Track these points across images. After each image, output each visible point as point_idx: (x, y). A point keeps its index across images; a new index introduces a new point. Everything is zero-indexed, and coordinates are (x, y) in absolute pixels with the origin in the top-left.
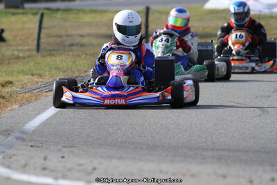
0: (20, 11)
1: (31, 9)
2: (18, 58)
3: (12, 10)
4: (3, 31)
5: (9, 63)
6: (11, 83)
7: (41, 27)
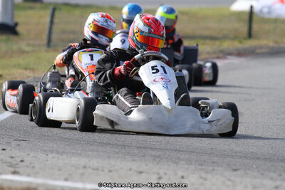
0: (38, 5)
1: (50, 4)
2: (22, 52)
4: (16, 24)
5: (11, 57)
7: (52, 22)
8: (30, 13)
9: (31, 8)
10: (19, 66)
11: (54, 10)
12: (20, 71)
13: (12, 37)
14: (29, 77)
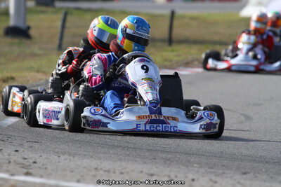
0: (50, 9)
1: (62, 8)
3: (43, 8)
4: (29, 28)
6: (12, 78)
7: (63, 26)
8: (42, 16)
9: (43, 12)
10: (31, 69)
11: (66, 14)
12: (32, 74)
13: (25, 41)
14: (41, 79)
